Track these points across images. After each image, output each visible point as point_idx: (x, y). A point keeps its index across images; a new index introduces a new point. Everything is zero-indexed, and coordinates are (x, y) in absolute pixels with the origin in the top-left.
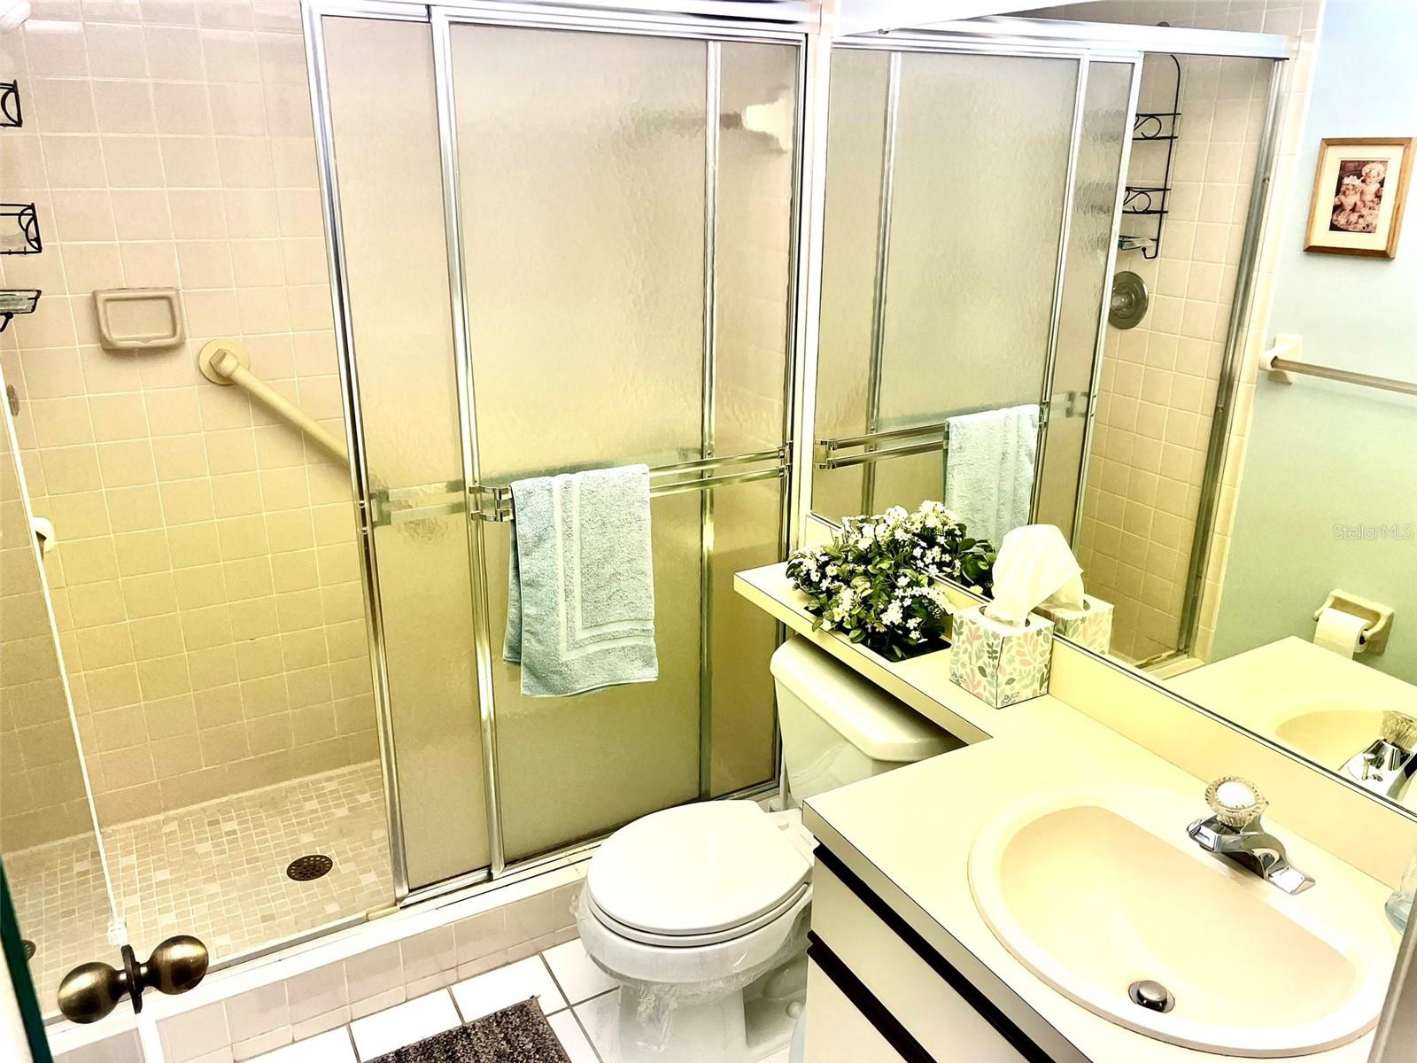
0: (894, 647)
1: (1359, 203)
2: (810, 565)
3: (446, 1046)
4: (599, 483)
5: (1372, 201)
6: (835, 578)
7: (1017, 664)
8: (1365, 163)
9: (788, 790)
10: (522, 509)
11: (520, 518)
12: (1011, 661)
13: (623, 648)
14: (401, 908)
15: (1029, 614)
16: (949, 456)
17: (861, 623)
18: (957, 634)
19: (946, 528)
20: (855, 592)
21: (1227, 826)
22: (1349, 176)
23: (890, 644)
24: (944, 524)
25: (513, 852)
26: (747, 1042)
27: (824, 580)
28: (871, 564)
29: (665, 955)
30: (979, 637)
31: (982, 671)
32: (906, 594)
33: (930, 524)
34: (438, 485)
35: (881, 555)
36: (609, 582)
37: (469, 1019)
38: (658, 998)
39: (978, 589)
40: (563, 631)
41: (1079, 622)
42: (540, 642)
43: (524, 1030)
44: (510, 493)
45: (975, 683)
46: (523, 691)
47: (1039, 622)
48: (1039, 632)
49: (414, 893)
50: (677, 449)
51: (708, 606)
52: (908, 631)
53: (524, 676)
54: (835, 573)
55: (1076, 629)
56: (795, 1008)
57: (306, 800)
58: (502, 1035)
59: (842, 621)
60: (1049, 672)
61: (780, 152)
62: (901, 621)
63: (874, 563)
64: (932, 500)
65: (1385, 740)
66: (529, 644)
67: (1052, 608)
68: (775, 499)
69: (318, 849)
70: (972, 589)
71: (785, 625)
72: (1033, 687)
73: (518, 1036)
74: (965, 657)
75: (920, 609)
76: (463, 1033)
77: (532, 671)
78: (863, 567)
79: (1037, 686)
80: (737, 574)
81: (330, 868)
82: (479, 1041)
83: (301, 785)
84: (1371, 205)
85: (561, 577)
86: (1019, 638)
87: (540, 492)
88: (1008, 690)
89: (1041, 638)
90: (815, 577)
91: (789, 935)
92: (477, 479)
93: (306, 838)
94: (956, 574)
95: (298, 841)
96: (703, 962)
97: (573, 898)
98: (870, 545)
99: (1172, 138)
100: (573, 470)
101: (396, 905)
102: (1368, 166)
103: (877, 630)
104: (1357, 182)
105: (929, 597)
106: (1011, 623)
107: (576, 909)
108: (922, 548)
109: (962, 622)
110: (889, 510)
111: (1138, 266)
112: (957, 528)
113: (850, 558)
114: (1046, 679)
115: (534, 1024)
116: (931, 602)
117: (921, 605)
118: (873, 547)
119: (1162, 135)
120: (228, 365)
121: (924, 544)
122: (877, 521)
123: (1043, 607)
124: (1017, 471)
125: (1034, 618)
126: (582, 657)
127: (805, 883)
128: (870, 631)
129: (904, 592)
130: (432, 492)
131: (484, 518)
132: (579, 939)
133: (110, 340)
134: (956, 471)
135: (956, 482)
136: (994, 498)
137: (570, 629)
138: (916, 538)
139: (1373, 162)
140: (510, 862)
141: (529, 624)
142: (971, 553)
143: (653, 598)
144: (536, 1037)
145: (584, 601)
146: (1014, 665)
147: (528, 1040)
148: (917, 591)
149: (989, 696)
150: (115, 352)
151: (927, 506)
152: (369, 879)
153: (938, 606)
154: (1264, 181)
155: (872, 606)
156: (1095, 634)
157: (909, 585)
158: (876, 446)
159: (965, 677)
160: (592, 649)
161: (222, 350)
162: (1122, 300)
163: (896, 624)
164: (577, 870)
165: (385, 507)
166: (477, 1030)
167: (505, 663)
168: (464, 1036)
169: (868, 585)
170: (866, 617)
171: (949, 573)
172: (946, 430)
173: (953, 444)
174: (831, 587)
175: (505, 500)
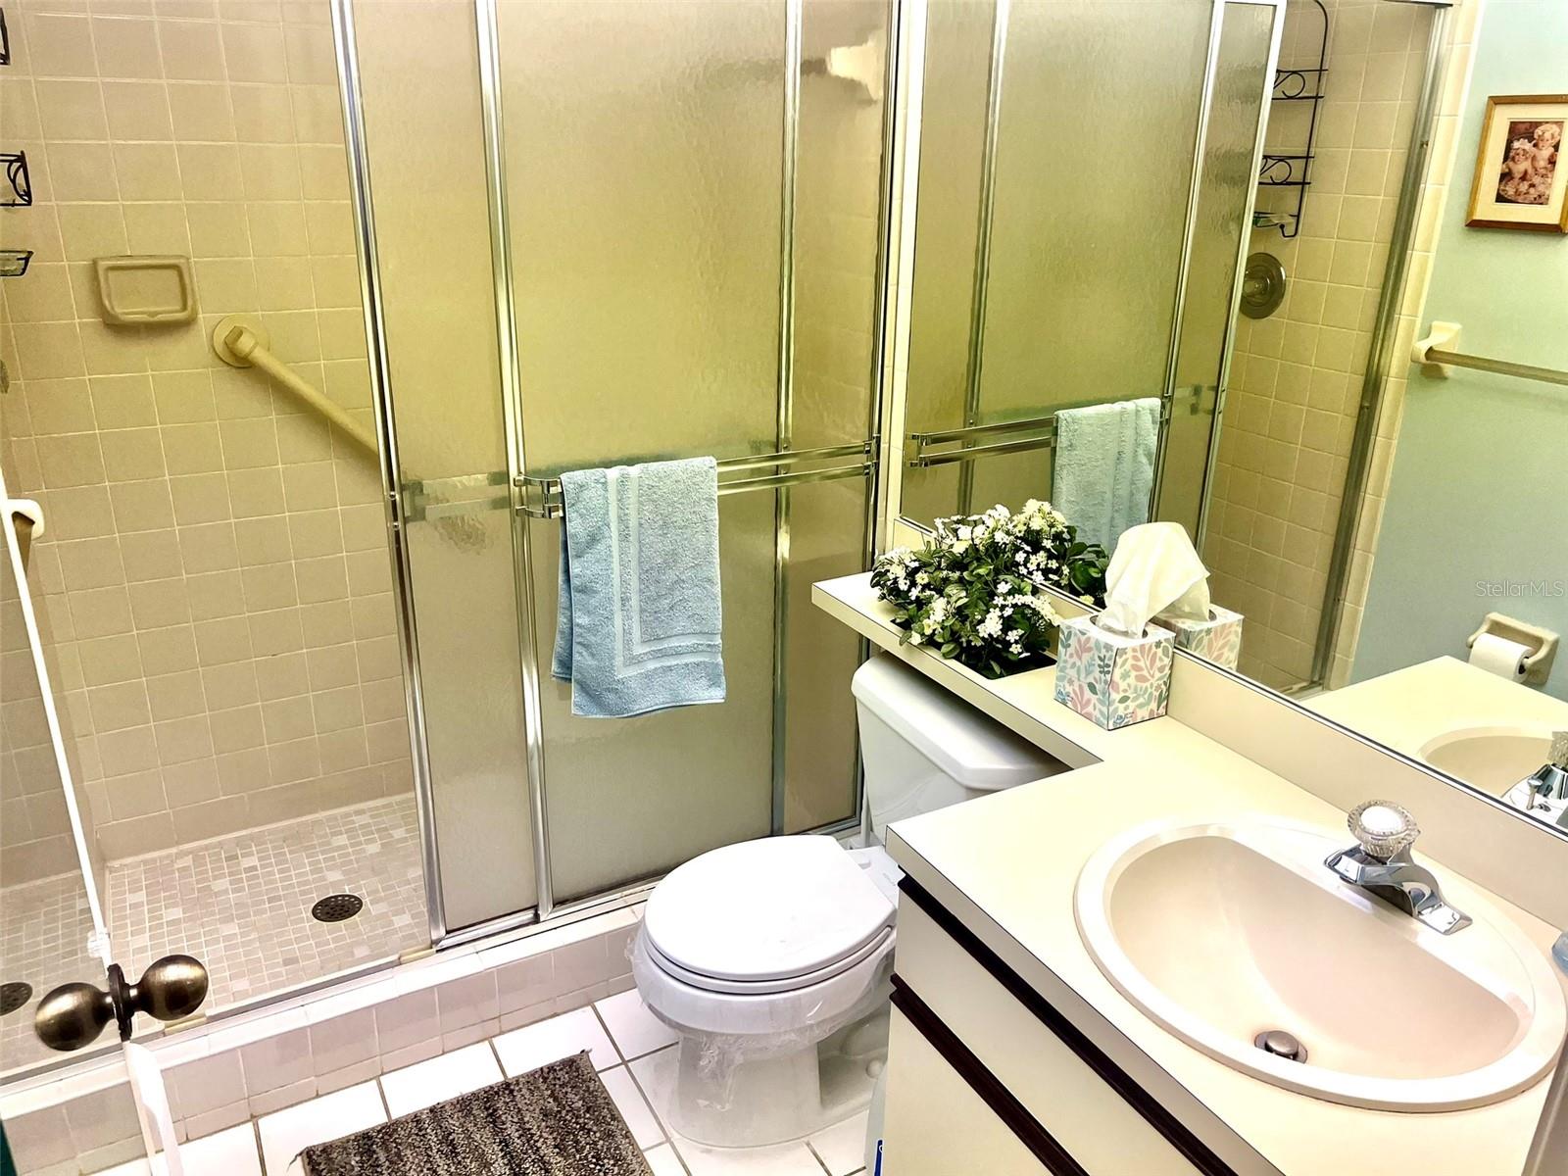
0: (992, 663)
1: (1530, 171)
2: (898, 571)
3: (486, 1102)
4: (660, 478)
5: (1546, 168)
6: (925, 587)
7: (1132, 680)
8: (1537, 124)
9: (870, 828)
10: (573, 505)
11: (571, 514)
12: (1125, 676)
13: (687, 665)
14: (438, 951)
15: (1146, 624)
16: (1058, 454)
17: (954, 636)
18: (1064, 646)
19: (1053, 530)
20: (948, 602)
21: (1372, 857)
22: (1518, 140)
23: (990, 659)
24: (1051, 526)
25: (565, 891)
26: (823, 1102)
27: (913, 589)
28: (967, 570)
29: (730, 1002)
30: (1090, 650)
31: (1092, 688)
32: (1006, 603)
33: (1036, 525)
34: (479, 476)
35: (978, 559)
36: (671, 589)
37: (512, 1073)
38: (723, 1053)
39: (1088, 599)
40: (619, 645)
41: (1204, 634)
42: (593, 655)
43: (573, 1087)
44: (559, 486)
45: (1084, 702)
46: (574, 710)
47: (1160, 634)
48: (1158, 644)
49: (451, 935)
50: (749, 443)
51: (782, 621)
52: (1009, 644)
53: (575, 695)
54: (926, 581)
55: (1200, 641)
56: (875, 1067)
57: (334, 834)
58: (549, 1092)
59: (933, 634)
60: (1168, 690)
61: (870, 102)
62: (1000, 633)
63: (971, 569)
64: (1038, 500)
65: (1554, 765)
66: (580, 658)
67: (1173, 618)
68: (859, 502)
69: (347, 888)
70: (1082, 599)
71: (869, 640)
72: (1150, 707)
73: (566, 1093)
74: (1072, 673)
75: (1022, 621)
76: (506, 1089)
77: (584, 688)
78: (958, 574)
79: (1154, 705)
80: (817, 584)
81: (360, 908)
82: (523, 1097)
83: (329, 819)
84: (1543, 171)
85: (616, 581)
86: (1134, 650)
87: (593, 485)
88: (1121, 709)
89: (1160, 651)
90: (903, 586)
91: (869, 983)
92: (523, 470)
93: (334, 876)
94: (1064, 582)
95: (324, 879)
96: (773, 1011)
97: (629, 941)
98: (967, 549)
99: (1317, 98)
100: (631, 462)
101: (431, 948)
102: (1541, 128)
103: (973, 644)
104: (1527, 145)
105: (1033, 606)
106: (1125, 634)
107: (632, 952)
108: (1026, 552)
109: (1070, 632)
110: (989, 512)
111: (1274, 247)
112: (1065, 530)
113: (943, 565)
114: (1165, 698)
115: (584, 1081)
116: (1036, 613)
117: (1024, 615)
118: (969, 551)
119: (1306, 95)
120: (245, 344)
121: (1028, 548)
122: (975, 521)
123: (1163, 617)
124: (1133, 474)
125: (1151, 629)
126: (642, 674)
127: (889, 926)
128: (965, 645)
129: (1005, 600)
130: (472, 484)
131: (530, 514)
132: (636, 990)
133: (112, 312)
134: (1065, 471)
135: (1065, 485)
136: (1108, 506)
137: (628, 643)
138: (1019, 541)
139: (1547, 122)
140: (559, 903)
141: (581, 635)
142: (1080, 559)
143: (720, 609)
144: (587, 1095)
145: (642, 611)
146: (1129, 680)
147: (577, 1097)
148: (1019, 599)
149: (1099, 716)
150: (119, 328)
151: (1032, 505)
152: (403, 920)
153: (1042, 618)
154: (1422, 145)
155: (967, 617)
156: (1223, 647)
157: (1011, 592)
158: (975, 441)
159: (1072, 695)
160: (651, 665)
161: (239, 327)
162: (1256, 285)
163: (995, 636)
164: (634, 912)
165: (419, 501)
166: (521, 1086)
167: (554, 679)
168: (507, 1092)
169: (964, 594)
170: (961, 629)
171: (1056, 581)
172: (1055, 425)
173: (1063, 440)
174: (922, 596)
175: (554, 495)
